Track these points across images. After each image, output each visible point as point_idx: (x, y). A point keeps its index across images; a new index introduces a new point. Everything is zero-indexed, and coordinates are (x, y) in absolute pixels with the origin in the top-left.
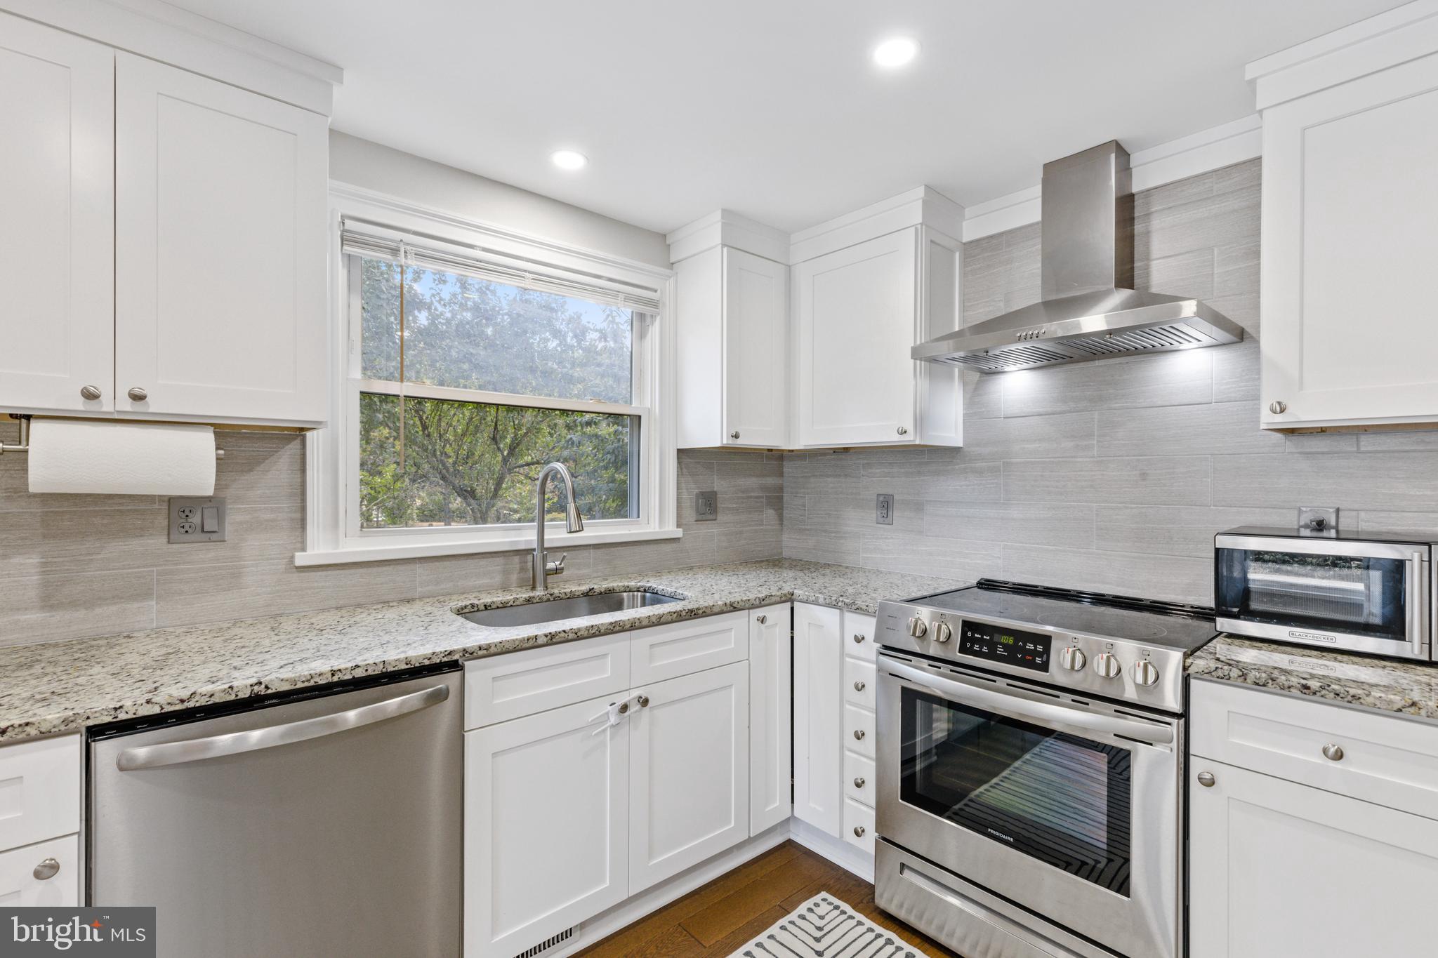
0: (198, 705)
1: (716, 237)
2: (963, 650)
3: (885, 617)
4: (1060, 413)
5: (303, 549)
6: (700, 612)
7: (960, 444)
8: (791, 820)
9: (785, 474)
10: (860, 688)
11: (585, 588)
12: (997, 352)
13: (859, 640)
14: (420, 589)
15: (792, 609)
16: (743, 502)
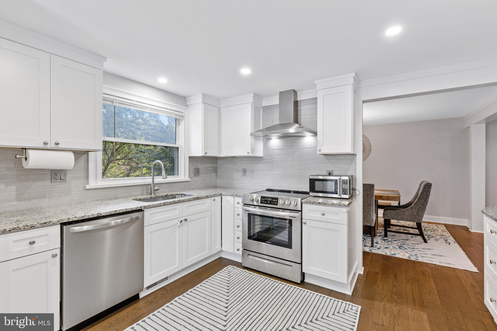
0: (86, 218)
1: (201, 100)
2: (261, 203)
3: (244, 197)
4: (284, 149)
5: (88, 184)
6: (199, 198)
7: (262, 156)
8: (221, 251)
9: (218, 163)
10: (238, 215)
11: (165, 194)
12: (269, 135)
13: (238, 203)
14: (119, 195)
15: (221, 198)
16: (206, 171)
